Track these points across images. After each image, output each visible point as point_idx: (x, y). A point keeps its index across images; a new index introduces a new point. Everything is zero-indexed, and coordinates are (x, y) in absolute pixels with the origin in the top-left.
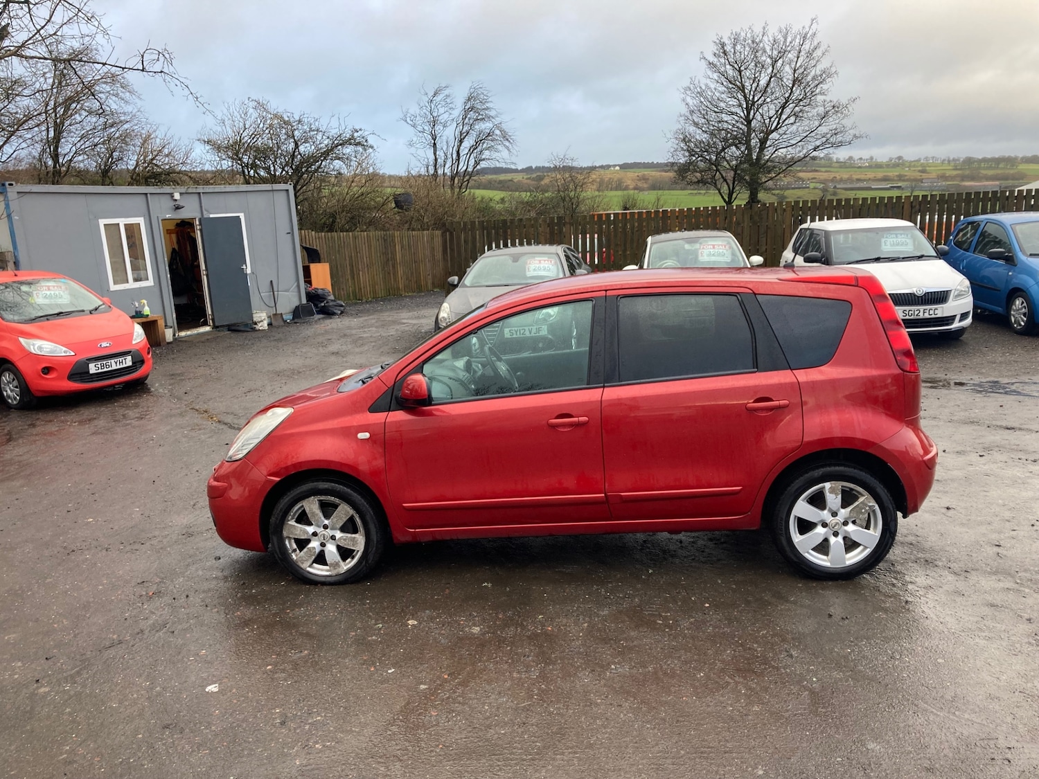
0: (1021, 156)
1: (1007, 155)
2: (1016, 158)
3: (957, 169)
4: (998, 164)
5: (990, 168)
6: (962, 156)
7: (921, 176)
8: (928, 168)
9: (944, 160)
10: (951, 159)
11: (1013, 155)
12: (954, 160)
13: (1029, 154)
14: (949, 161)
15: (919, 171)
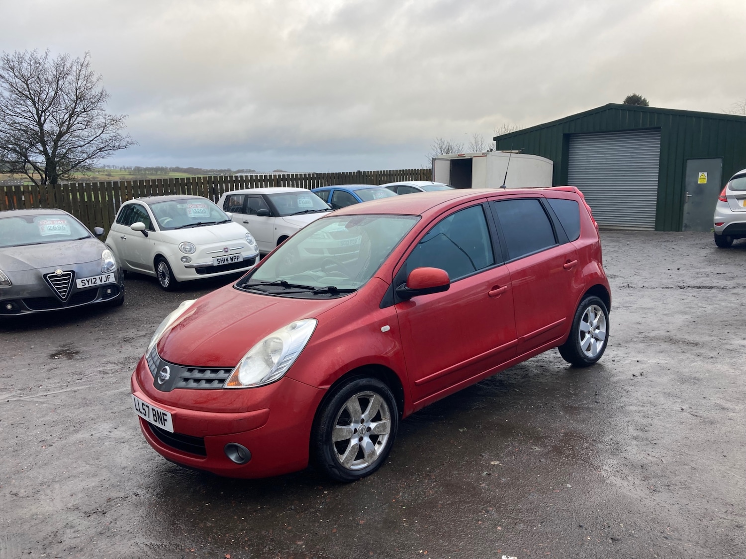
0: (169, 167)
1: (160, 166)
2: (166, 168)
3: (131, 174)
4: (157, 172)
5: (152, 174)
6: (133, 166)
7: (108, 178)
8: (112, 173)
9: (121, 168)
10: (126, 167)
11: (164, 166)
12: (128, 168)
13: (174, 166)
14: (124, 168)
15: (106, 175)
